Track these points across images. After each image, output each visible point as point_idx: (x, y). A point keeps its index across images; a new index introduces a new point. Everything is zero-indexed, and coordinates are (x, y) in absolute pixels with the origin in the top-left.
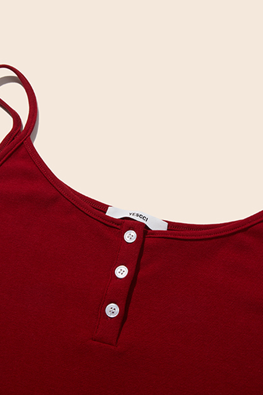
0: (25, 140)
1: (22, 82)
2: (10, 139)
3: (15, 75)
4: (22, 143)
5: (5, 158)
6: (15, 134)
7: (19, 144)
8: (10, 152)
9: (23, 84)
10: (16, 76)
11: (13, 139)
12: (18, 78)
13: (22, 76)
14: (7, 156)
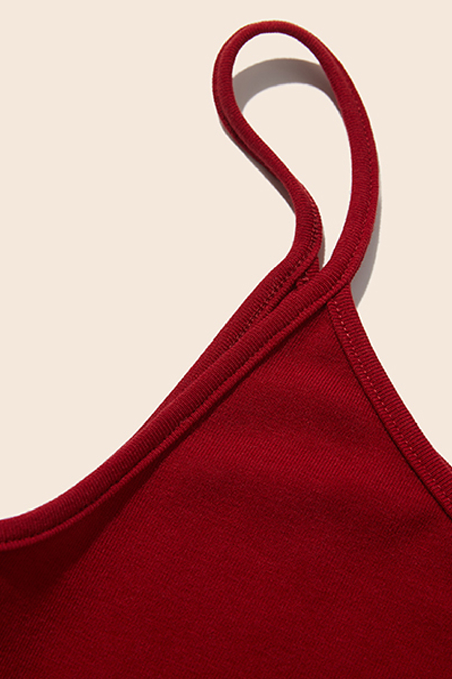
0: (334, 297)
1: (335, 89)
2: (281, 286)
3: (312, 59)
4: (325, 306)
5: (262, 351)
6: (300, 270)
7: (314, 307)
8: (281, 334)
9: (339, 95)
10: (317, 62)
11: (294, 287)
12: (324, 73)
13: (338, 68)
14: (268, 346)
